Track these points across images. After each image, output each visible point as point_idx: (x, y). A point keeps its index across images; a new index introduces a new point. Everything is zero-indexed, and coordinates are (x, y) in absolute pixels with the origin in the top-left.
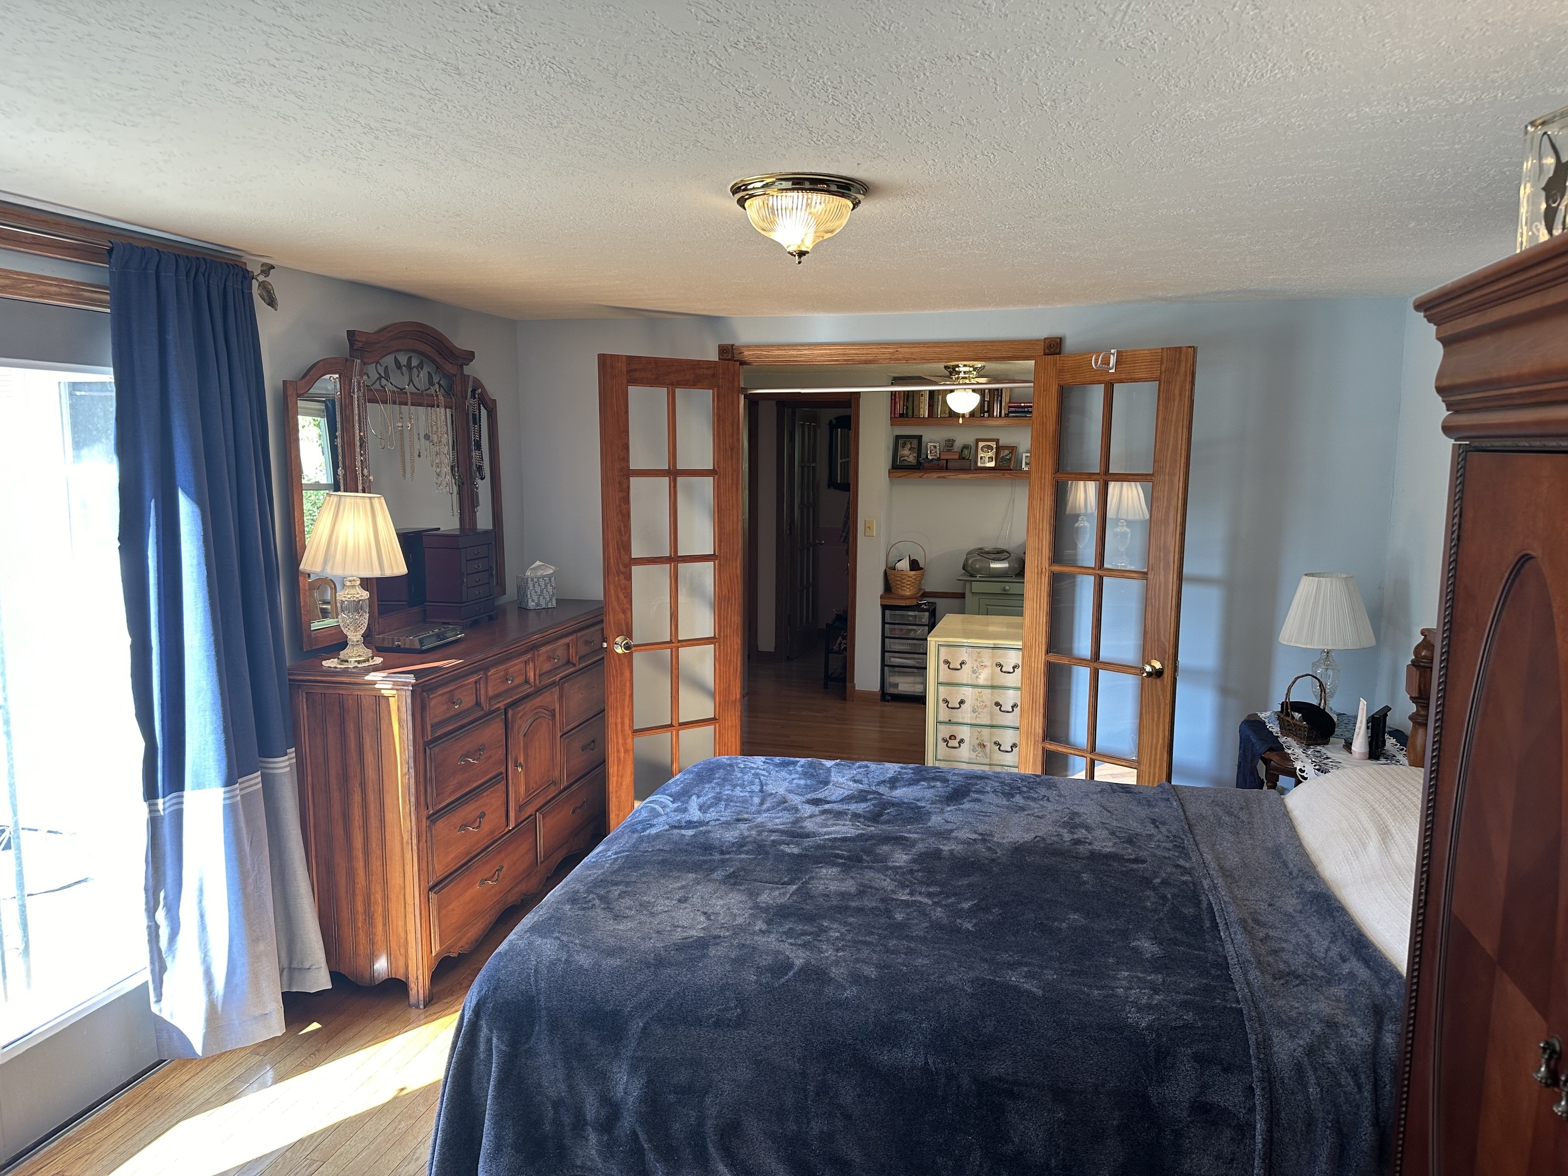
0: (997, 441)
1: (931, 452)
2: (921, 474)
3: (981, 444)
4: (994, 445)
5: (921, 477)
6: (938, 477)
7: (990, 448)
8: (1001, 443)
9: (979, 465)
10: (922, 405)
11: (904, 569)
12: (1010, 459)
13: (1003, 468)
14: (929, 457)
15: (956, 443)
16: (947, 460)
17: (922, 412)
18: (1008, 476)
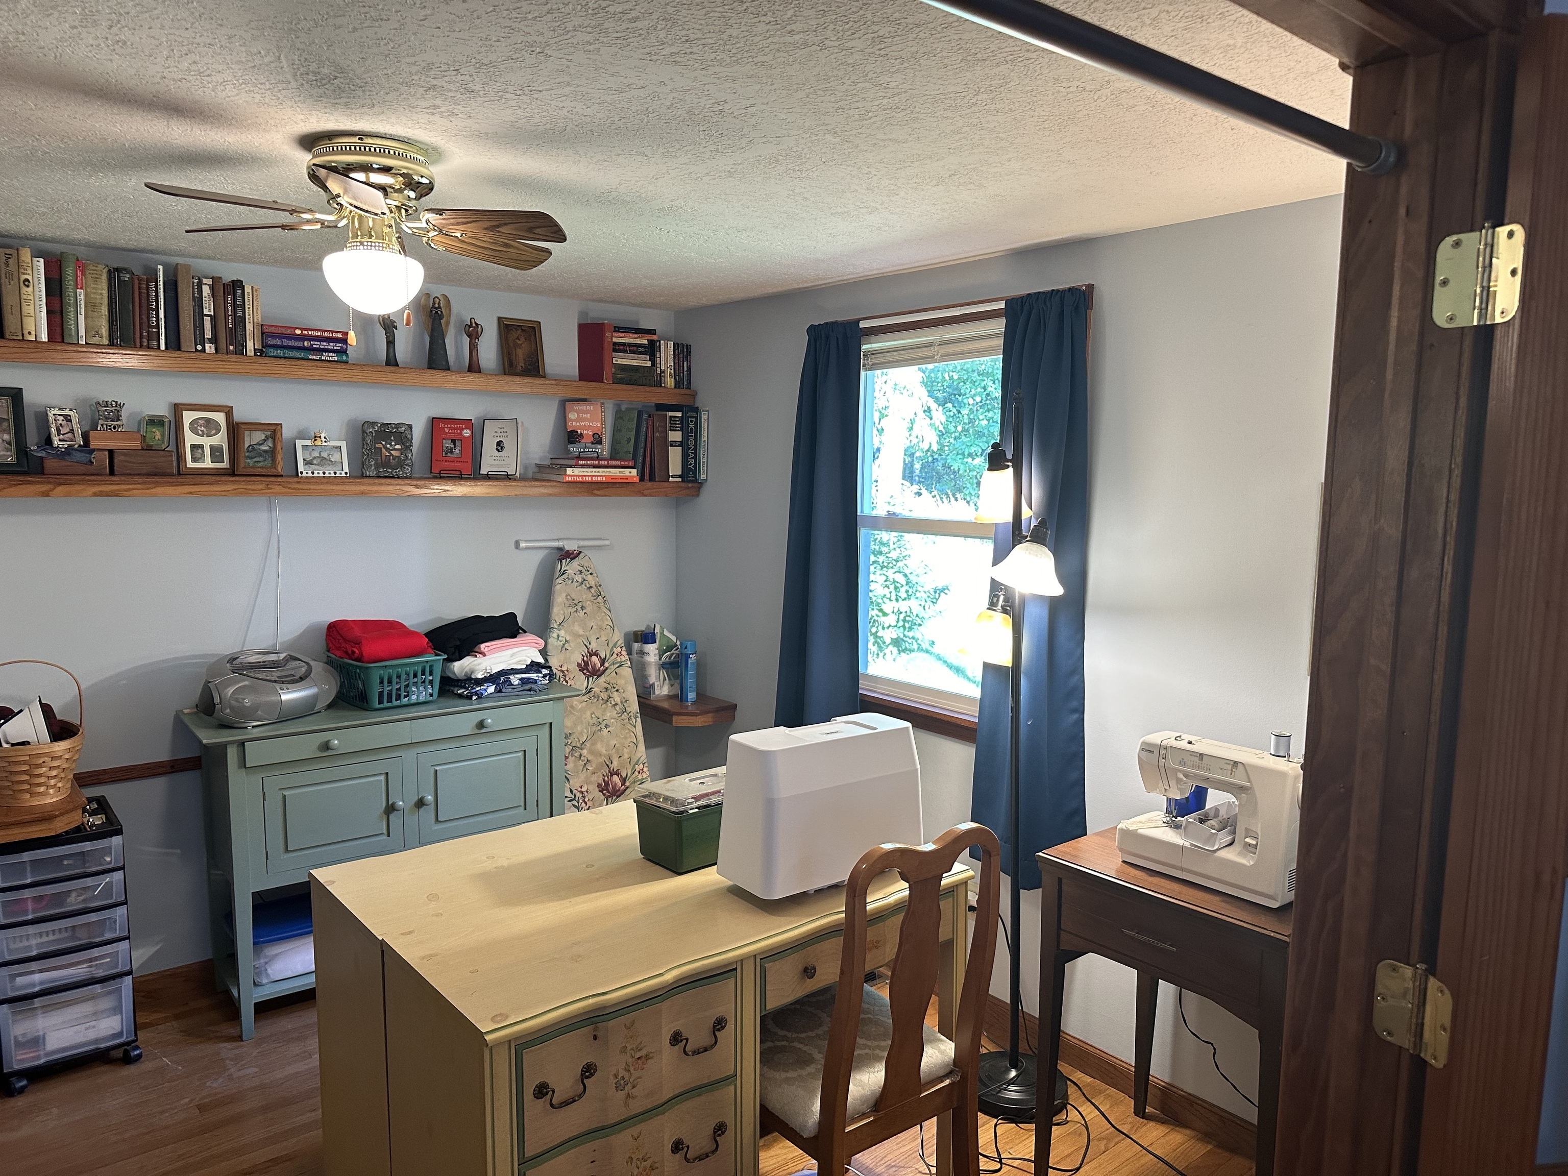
0: (229, 412)
1: (58, 431)
2: (45, 488)
3: (188, 417)
4: (220, 417)
5: (46, 494)
6: (95, 495)
7: (210, 427)
8: (237, 417)
9: (190, 464)
10: (28, 309)
11: (32, 738)
12: (272, 452)
13: (258, 471)
14: (56, 442)
15: (124, 414)
16: (111, 452)
17: (29, 325)
18: (277, 489)
